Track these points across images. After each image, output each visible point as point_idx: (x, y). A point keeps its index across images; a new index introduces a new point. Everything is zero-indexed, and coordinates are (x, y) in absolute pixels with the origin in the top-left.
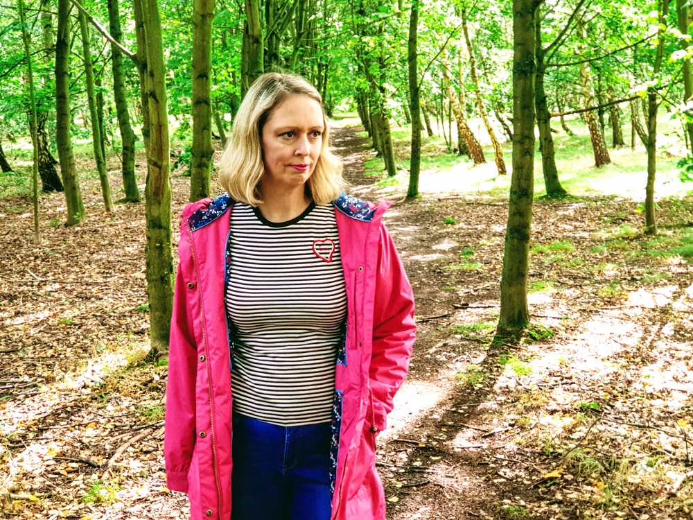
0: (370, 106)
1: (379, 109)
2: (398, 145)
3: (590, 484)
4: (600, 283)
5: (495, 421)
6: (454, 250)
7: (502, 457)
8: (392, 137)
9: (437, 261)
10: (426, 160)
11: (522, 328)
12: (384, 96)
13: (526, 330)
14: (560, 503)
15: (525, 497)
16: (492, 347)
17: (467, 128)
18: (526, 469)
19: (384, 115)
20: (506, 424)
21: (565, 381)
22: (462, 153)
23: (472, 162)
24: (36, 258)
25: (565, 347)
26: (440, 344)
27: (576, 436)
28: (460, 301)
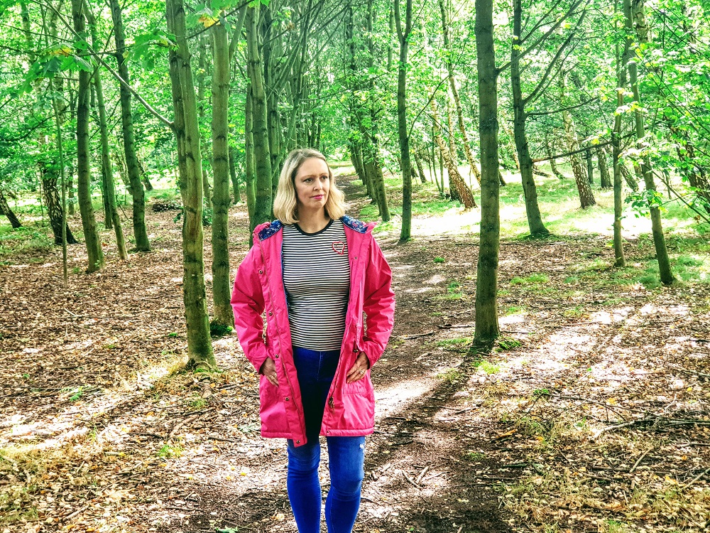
0: (364, 156)
1: (372, 159)
2: (391, 192)
3: (534, 439)
4: (567, 307)
5: (466, 403)
6: (441, 284)
7: (470, 425)
8: (386, 185)
9: (426, 293)
10: (418, 206)
11: (493, 340)
12: (376, 146)
13: (497, 342)
14: (510, 450)
15: (485, 448)
16: (468, 355)
17: (458, 174)
18: (487, 432)
19: (377, 163)
20: (475, 405)
21: (526, 376)
22: (453, 198)
23: (462, 207)
24: (69, 299)
25: (529, 354)
26: (426, 354)
27: (527, 410)
28: (444, 323)
